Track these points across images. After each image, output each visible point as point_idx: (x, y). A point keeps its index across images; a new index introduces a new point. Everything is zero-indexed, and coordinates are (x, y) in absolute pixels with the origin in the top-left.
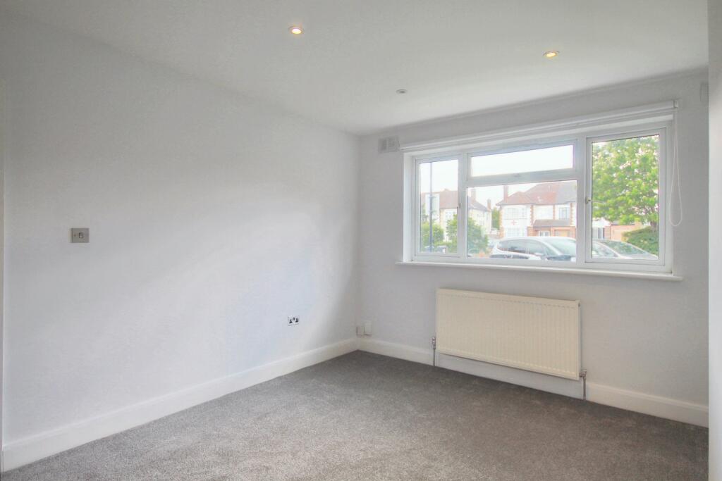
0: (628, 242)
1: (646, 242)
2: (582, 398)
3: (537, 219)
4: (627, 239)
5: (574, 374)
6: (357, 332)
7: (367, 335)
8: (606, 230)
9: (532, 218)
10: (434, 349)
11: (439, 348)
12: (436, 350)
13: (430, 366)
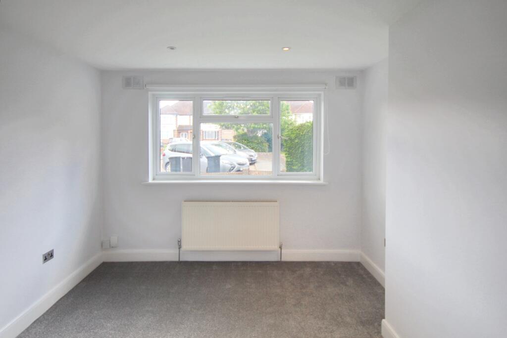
0: (237, 141)
1: (246, 142)
2: (279, 260)
3: (180, 124)
4: (236, 140)
5: (277, 247)
6: (102, 246)
7: (113, 247)
8: (219, 132)
9: (177, 124)
10: (180, 247)
11: (185, 247)
12: (182, 249)
13: (175, 262)
